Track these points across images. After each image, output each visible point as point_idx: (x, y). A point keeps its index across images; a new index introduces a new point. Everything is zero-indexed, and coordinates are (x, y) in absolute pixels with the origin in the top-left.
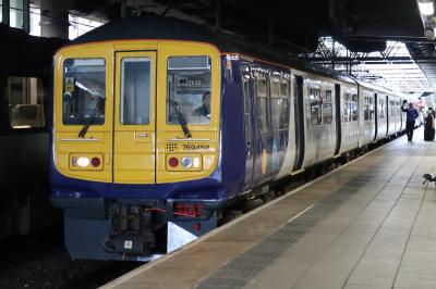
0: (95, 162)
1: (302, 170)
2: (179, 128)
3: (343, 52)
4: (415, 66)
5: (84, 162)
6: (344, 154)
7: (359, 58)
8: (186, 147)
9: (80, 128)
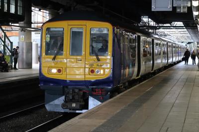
0: (59, 71)
1: (140, 77)
2: (95, 57)
3: (152, 23)
4: (185, 30)
5: (54, 71)
6: (155, 71)
7: (159, 27)
8: (98, 65)
9: (53, 56)
